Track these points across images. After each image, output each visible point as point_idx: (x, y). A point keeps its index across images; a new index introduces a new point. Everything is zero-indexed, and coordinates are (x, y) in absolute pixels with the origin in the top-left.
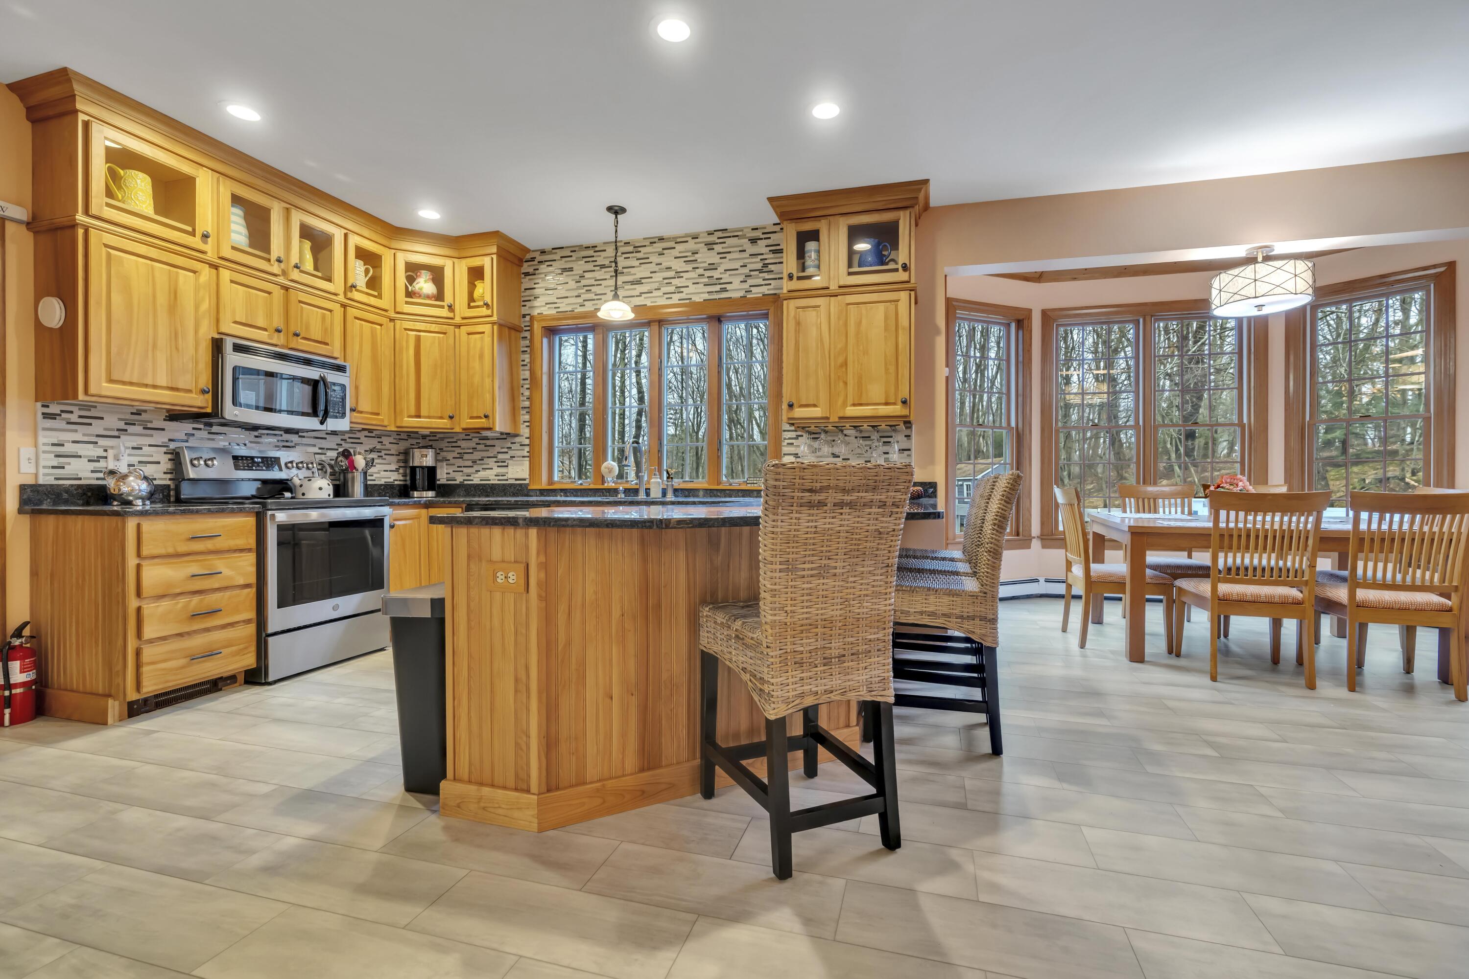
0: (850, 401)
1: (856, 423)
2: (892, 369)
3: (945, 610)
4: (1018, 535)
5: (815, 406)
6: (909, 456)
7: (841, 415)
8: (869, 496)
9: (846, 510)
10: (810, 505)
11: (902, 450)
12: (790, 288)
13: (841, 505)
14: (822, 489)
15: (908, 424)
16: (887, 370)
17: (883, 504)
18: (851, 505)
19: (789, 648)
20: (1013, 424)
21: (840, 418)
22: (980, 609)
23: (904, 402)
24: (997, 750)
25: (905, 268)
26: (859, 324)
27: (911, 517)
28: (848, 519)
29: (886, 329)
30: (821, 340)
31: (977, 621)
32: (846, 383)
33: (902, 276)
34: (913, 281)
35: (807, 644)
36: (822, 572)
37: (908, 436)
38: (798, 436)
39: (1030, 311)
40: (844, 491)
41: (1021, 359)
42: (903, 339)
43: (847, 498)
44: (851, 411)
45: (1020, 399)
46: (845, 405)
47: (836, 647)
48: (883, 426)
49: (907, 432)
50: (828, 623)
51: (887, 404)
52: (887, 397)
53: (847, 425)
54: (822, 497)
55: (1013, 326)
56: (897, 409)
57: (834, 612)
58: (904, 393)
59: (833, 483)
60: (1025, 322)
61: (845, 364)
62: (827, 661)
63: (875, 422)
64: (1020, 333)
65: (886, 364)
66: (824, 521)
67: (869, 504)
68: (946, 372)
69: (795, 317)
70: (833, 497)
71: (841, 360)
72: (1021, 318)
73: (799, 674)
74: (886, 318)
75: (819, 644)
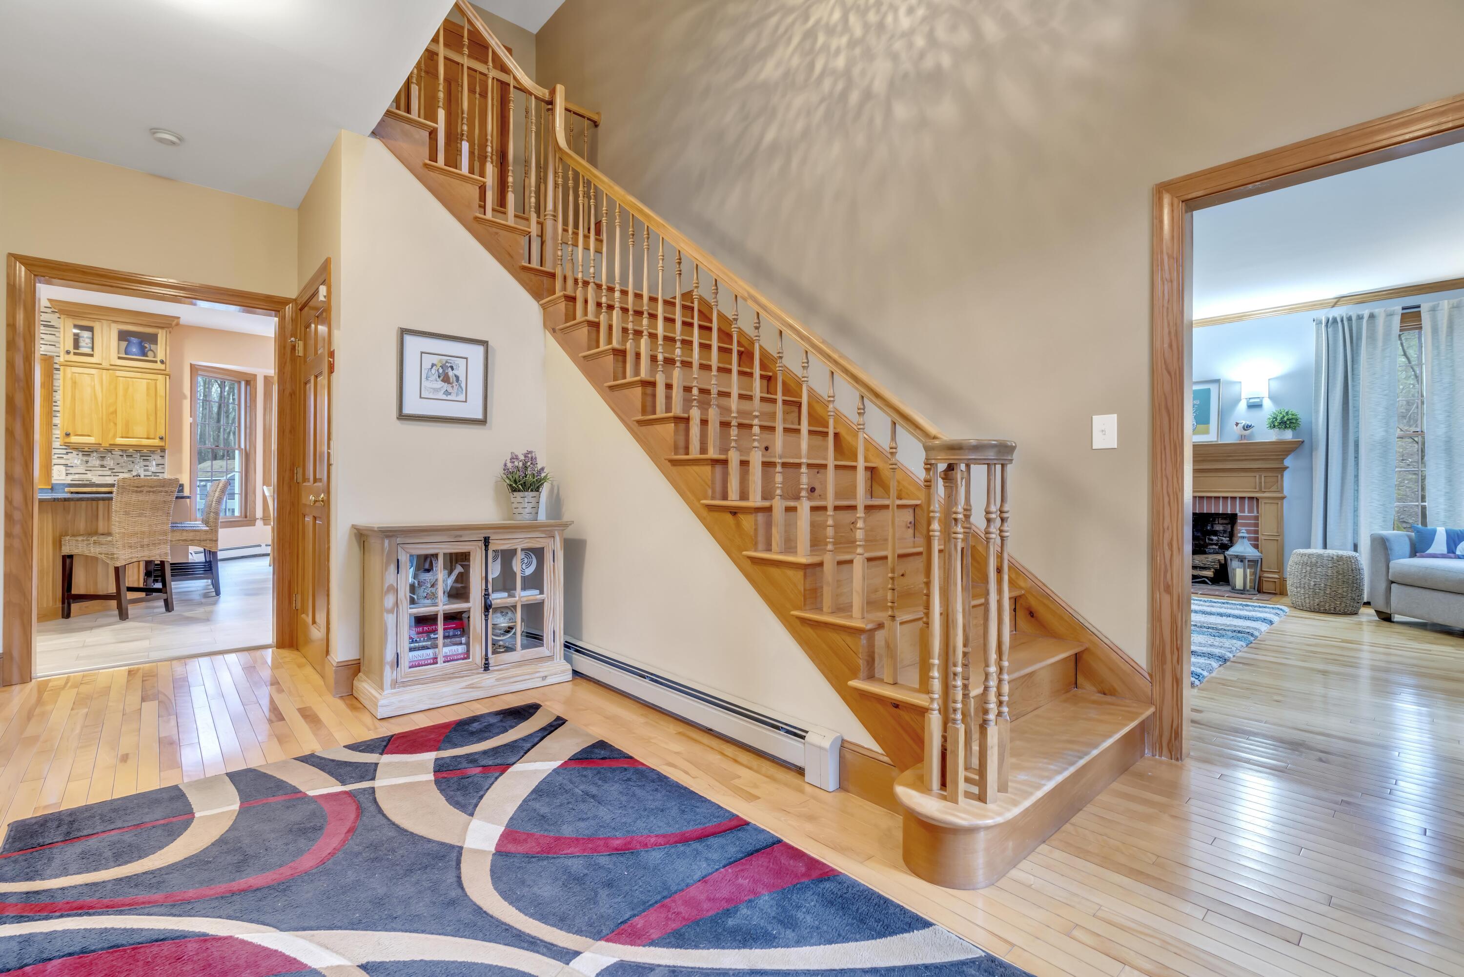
0: (119, 434)
1: (124, 450)
2: (152, 418)
3: (191, 538)
4: (246, 517)
5: (89, 436)
6: (163, 468)
7: (112, 443)
8: (161, 489)
9: (151, 494)
10: (137, 492)
11: (158, 465)
12: (66, 359)
13: (149, 492)
14: (142, 487)
15: (163, 450)
16: (148, 419)
17: (167, 492)
18: (153, 492)
19: (126, 541)
20: (243, 446)
21: (110, 445)
22: (209, 536)
23: (161, 438)
24: (218, 593)
25: (162, 362)
26: (126, 390)
27: (177, 498)
28: (152, 497)
29: (148, 394)
30: (96, 398)
31: (208, 542)
32: (115, 424)
33: (159, 366)
34: (168, 370)
35: (133, 540)
36: (140, 515)
37: (162, 457)
38: (67, 453)
39: (255, 376)
40: (151, 487)
41: (248, 405)
42: (161, 403)
43: (152, 489)
44: (120, 441)
45: (248, 431)
46: (115, 436)
47: (146, 541)
48: (145, 451)
49: (162, 454)
50: (143, 533)
51: (148, 438)
52: (148, 434)
53: (116, 449)
54: (142, 489)
55: (243, 384)
56: (157, 442)
57: (146, 529)
58: (162, 434)
59: (146, 484)
60: (252, 383)
61: (115, 412)
62: (142, 546)
63: (138, 449)
64: (248, 388)
65: (148, 415)
66: (141, 497)
67: (161, 492)
68: (191, 420)
69: (72, 379)
70: (146, 489)
71: (111, 409)
72: (249, 379)
73: (130, 551)
74: (148, 389)
75: (139, 540)
